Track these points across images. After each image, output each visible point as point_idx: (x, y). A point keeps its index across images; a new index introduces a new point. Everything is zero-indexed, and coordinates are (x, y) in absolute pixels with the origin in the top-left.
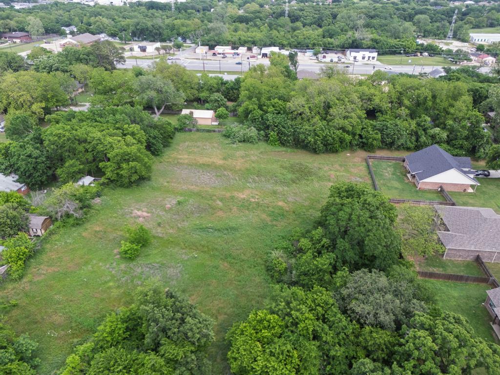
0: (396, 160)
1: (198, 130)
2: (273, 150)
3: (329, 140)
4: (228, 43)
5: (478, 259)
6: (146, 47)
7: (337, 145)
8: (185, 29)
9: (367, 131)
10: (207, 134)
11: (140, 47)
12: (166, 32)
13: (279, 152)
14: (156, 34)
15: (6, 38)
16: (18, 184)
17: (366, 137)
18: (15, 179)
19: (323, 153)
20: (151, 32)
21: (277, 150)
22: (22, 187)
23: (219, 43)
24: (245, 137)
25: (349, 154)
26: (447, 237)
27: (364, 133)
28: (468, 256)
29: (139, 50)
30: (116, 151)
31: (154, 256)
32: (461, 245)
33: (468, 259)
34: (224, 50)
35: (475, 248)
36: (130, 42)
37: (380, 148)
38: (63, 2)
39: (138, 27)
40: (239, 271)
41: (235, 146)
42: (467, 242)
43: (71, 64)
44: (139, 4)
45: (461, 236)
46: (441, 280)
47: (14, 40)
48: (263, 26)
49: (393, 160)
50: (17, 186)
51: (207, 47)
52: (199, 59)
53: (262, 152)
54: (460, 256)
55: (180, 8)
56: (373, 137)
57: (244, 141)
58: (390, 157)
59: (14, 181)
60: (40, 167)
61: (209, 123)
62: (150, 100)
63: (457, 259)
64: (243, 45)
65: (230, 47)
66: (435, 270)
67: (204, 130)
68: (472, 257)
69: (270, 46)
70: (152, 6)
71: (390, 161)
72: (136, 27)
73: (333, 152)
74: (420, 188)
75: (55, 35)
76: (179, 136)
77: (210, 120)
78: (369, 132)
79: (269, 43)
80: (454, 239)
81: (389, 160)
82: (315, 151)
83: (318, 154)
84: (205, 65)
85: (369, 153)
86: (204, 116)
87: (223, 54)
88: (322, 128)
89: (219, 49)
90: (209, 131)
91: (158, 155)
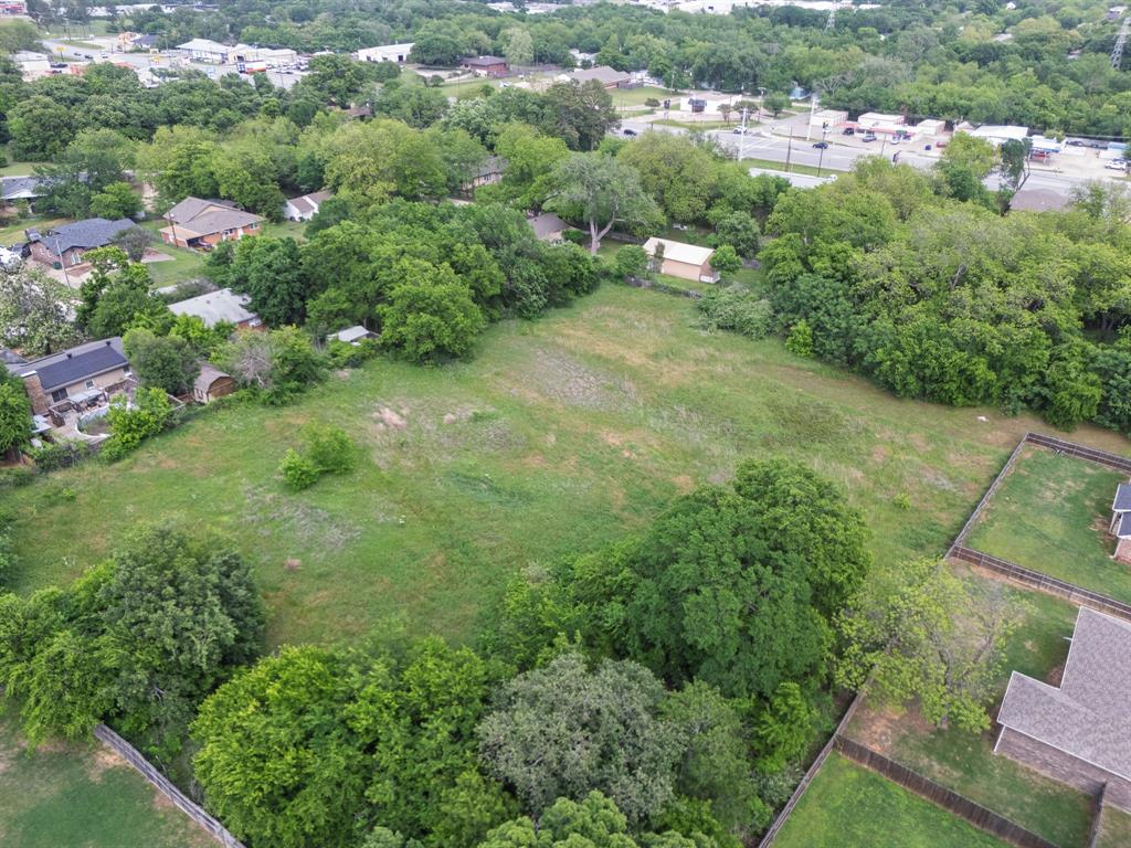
0: (1118, 466)
1: (654, 287)
2: (788, 362)
3: (928, 366)
4: (898, 109)
5: (1096, 796)
6: (703, 102)
7: (954, 386)
8: (814, 69)
9: (1065, 368)
10: (667, 298)
11: (691, 102)
12: (771, 73)
13: (799, 369)
14: (746, 77)
15: (467, 66)
16: (244, 311)
17: (1054, 384)
18: (243, 303)
19: (913, 398)
20: (736, 71)
21: (795, 364)
22: (251, 319)
23: (873, 106)
24: (737, 319)
25: (984, 418)
26: (1025, 697)
27: (1052, 373)
28: (1072, 774)
29: (690, 107)
30: (408, 287)
31: (336, 497)
32: (1050, 733)
33: (1071, 784)
34: (877, 124)
35: (1095, 760)
36: (686, 91)
37: (1090, 423)
38: (614, 3)
39: (712, 60)
40: (451, 580)
41: (704, 334)
42: (1077, 730)
43: (507, 120)
44: (763, 12)
45: (1067, 707)
46: (924, 797)
47: (478, 71)
48: (1021, 71)
49: (1109, 463)
50: (242, 315)
51: (844, 114)
52: (805, 139)
53: (755, 362)
54: (1045, 764)
55: (849, 24)
56: (1072, 387)
57: (733, 328)
58: (1098, 454)
59: (242, 306)
60: (281, 289)
61: (694, 275)
62: (580, 207)
63: (1034, 768)
64: (934, 115)
65: (900, 118)
66: (937, 767)
67: (666, 288)
68: (1083, 782)
69: (1007, 122)
70: (790, 17)
71: (1098, 464)
72: (708, 61)
73: (941, 402)
74: (1117, 559)
75: (552, 66)
76: (607, 289)
77: (699, 269)
78: (1068, 373)
79: (1005, 113)
80: (1039, 709)
81: (1096, 459)
82: (891, 389)
83: (901, 399)
84: (792, 151)
85: (1053, 430)
86: (686, 258)
87: (869, 132)
88: (920, 334)
89: (867, 121)
90: (676, 292)
91: (529, 319)
